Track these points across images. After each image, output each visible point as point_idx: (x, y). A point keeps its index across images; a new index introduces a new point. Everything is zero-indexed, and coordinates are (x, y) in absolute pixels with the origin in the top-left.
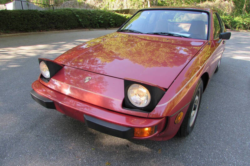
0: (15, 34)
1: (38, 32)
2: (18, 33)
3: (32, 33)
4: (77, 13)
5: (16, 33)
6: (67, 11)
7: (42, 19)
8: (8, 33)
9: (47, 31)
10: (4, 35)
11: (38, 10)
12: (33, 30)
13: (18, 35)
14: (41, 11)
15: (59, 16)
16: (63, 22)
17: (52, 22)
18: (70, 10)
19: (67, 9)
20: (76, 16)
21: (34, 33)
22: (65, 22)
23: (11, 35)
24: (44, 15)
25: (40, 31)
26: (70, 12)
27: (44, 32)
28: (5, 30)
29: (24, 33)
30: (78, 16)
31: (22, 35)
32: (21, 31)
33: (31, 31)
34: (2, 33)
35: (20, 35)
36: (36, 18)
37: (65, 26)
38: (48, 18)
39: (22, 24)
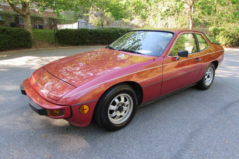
0: (68, 47)
1: (86, 46)
2: (71, 46)
3: (81, 46)
4: (120, 31)
5: (70, 46)
6: (112, 29)
7: (90, 35)
8: (63, 46)
9: (93, 45)
10: (61, 48)
11: (88, 29)
12: (83, 44)
13: (70, 48)
14: (90, 30)
15: (104, 33)
16: (107, 38)
17: (99, 39)
18: (114, 29)
19: (112, 28)
20: (119, 34)
21: (83, 46)
22: (109, 39)
23: (65, 47)
24: (92, 33)
25: (88, 45)
26: (114, 30)
27: (91, 46)
28: (62, 44)
29: (75, 46)
30: (121, 34)
31: (73, 48)
32: (73, 45)
33: (80, 45)
34: (59, 46)
35: (72, 48)
36: (85, 35)
37: (109, 42)
38: (95, 35)
39: (75, 40)
